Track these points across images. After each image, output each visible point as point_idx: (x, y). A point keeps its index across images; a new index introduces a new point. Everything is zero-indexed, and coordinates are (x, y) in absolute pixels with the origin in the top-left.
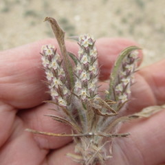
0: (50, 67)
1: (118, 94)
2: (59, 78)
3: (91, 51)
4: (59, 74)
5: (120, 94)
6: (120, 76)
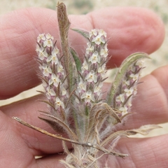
0: (48, 61)
1: (118, 105)
2: (58, 76)
3: (102, 50)
4: (59, 71)
5: (121, 105)
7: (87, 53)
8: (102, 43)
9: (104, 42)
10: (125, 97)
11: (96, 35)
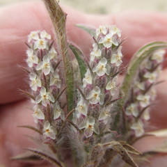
0: (38, 69)
1: (130, 121)
2: (51, 90)
4: (52, 84)
5: (133, 120)
6: (135, 91)
7: (92, 59)
8: (113, 46)
9: (117, 45)
10: (139, 108)
11: (105, 33)
